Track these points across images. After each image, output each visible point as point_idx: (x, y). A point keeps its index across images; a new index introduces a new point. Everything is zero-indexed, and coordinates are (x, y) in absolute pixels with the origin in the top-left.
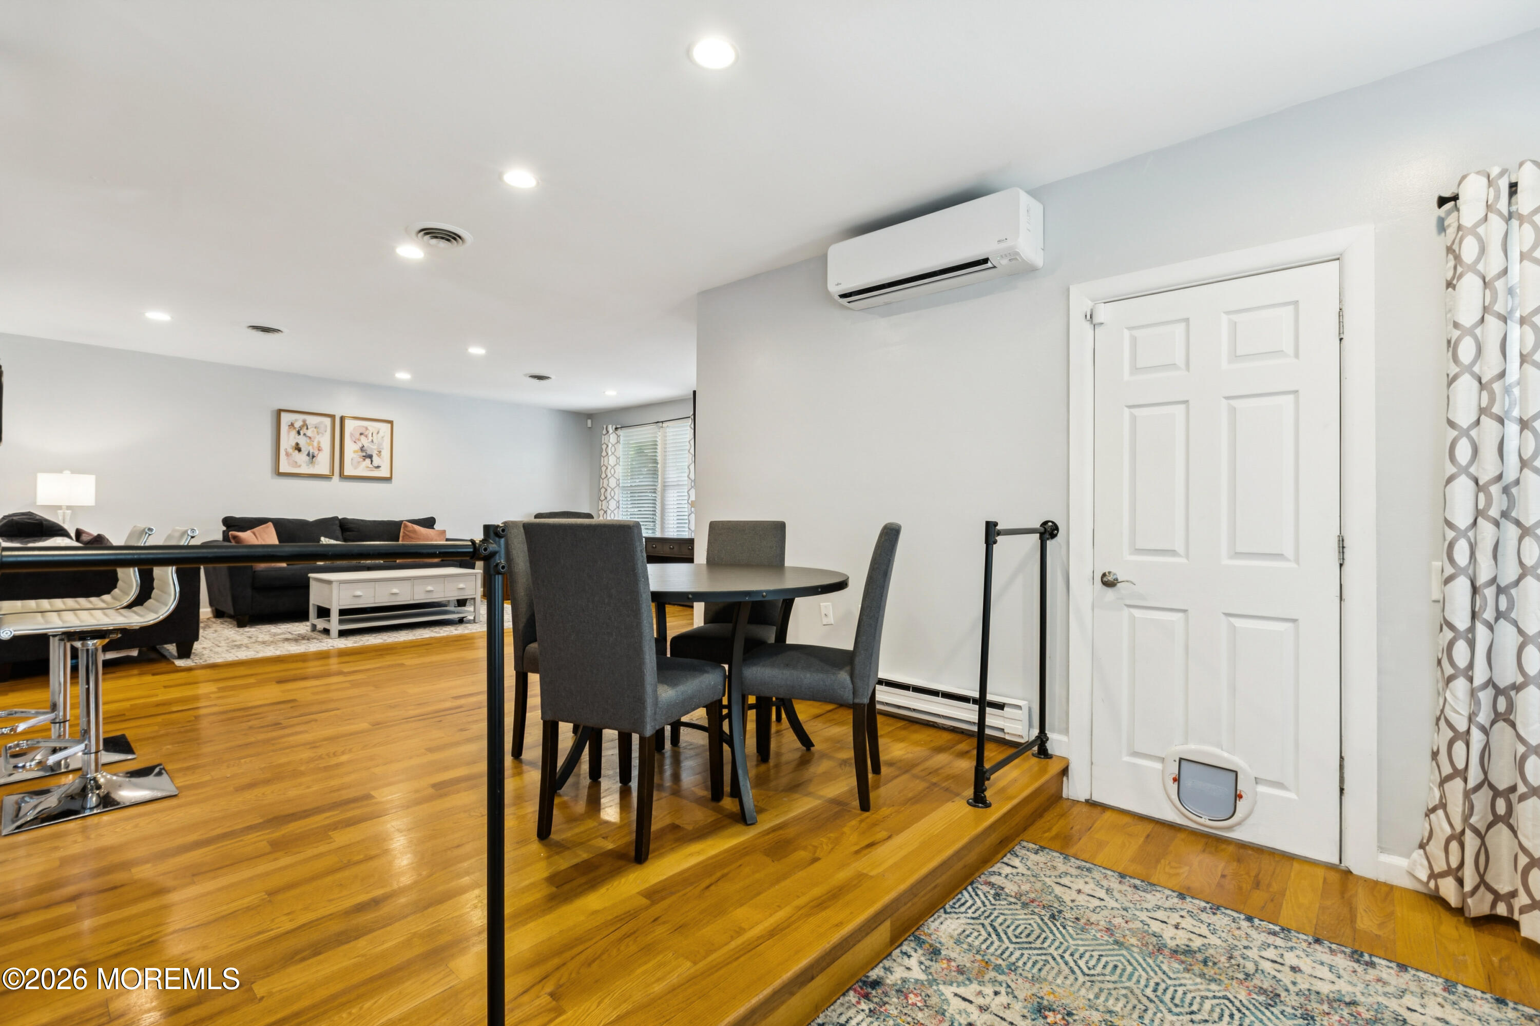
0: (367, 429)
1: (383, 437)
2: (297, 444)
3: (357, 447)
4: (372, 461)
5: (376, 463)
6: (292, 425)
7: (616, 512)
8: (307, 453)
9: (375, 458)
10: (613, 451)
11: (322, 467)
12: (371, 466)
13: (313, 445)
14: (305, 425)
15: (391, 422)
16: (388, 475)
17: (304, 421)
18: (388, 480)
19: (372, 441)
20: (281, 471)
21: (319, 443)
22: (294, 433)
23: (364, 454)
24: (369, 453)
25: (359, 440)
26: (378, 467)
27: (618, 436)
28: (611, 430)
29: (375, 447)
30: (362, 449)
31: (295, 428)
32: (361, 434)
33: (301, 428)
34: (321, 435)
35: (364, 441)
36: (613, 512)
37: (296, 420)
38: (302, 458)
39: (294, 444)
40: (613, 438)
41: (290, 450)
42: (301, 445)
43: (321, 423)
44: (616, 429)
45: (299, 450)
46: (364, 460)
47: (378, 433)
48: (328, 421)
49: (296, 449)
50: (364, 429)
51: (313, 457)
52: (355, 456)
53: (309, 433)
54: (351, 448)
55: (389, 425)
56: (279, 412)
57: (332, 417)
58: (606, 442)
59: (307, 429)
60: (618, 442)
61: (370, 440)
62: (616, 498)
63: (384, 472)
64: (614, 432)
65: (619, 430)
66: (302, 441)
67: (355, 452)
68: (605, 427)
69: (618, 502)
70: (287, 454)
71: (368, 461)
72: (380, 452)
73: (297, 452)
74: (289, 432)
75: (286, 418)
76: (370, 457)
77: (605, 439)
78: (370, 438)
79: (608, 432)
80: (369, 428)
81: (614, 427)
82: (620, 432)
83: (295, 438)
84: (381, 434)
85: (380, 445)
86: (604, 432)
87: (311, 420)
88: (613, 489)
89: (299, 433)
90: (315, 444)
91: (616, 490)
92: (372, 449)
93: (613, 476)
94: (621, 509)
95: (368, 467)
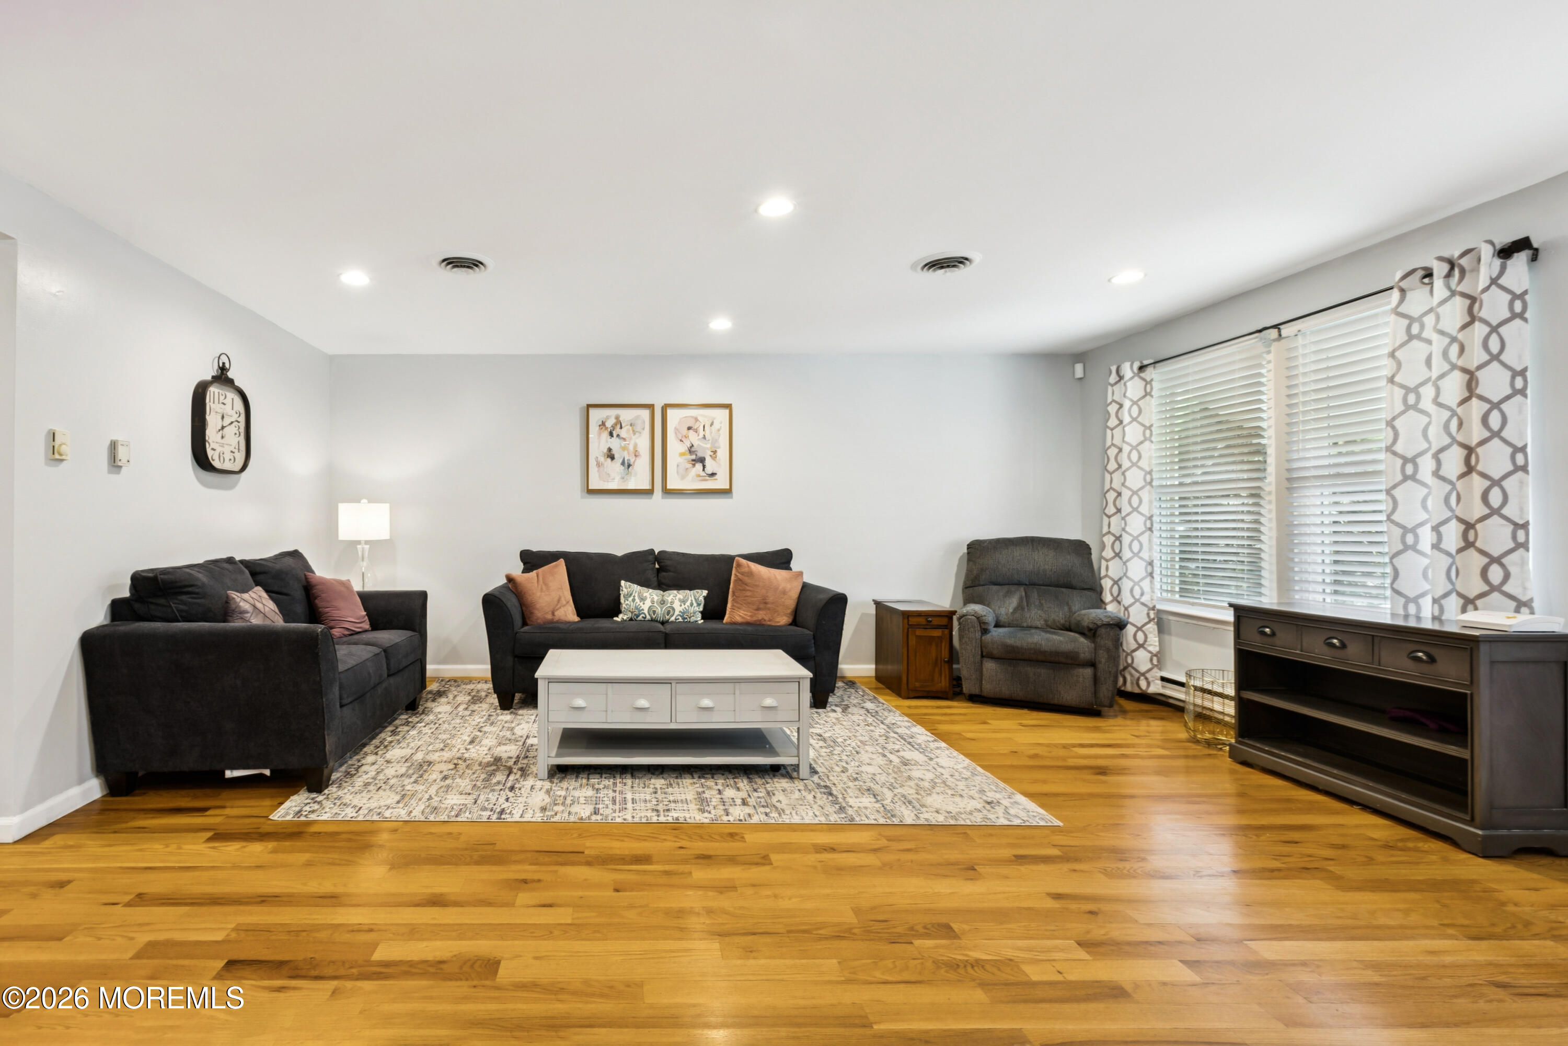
0: (696, 420)
1: (719, 430)
2: (610, 450)
3: (683, 448)
4: (704, 467)
5: (709, 470)
6: (603, 424)
7: (1144, 539)
8: (621, 461)
9: (708, 461)
10: (1135, 414)
11: (639, 480)
12: (703, 474)
13: (628, 450)
14: (619, 423)
15: (728, 406)
16: (728, 487)
17: (617, 418)
18: (727, 492)
19: (704, 437)
20: (590, 488)
21: (636, 446)
22: (605, 435)
23: (694, 457)
24: (700, 454)
25: (686, 437)
26: (713, 474)
27: (1148, 383)
28: (1128, 370)
29: (708, 446)
30: (691, 450)
31: (606, 428)
32: (689, 428)
33: (614, 427)
34: (637, 434)
35: (693, 438)
36: (1136, 538)
37: (608, 417)
38: (615, 468)
39: (605, 450)
40: (1134, 388)
41: (602, 459)
42: (614, 452)
43: (638, 417)
44: (1142, 368)
45: (612, 458)
46: (694, 465)
47: (712, 424)
48: (645, 413)
49: (608, 456)
50: (693, 421)
51: (629, 466)
52: (681, 460)
53: (623, 433)
54: (675, 449)
55: (727, 411)
56: (589, 406)
57: (651, 407)
58: (1116, 398)
59: (621, 428)
60: (1147, 394)
61: (701, 436)
62: (1144, 509)
63: (721, 483)
64: (1135, 375)
65: (1150, 370)
66: (615, 444)
67: (682, 454)
68: (1114, 369)
69: (1151, 518)
70: (599, 465)
71: (699, 466)
72: (715, 452)
73: (609, 460)
74: (600, 434)
75: (596, 416)
76: (702, 460)
77: (1113, 393)
78: (701, 433)
79: (1121, 378)
80: (700, 418)
81: (1136, 365)
82: (1149, 373)
83: (607, 442)
84: (717, 425)
85: (715, 441)
86: (1113, 378)
87: (626, 415)
88: (1135, 493)
89: (611, 434)
90: (631, 448)
91: (1144, 493)
92: (704, 449)
93: (1134, 464)
94: (1156, 533)
95: (699, 476)
